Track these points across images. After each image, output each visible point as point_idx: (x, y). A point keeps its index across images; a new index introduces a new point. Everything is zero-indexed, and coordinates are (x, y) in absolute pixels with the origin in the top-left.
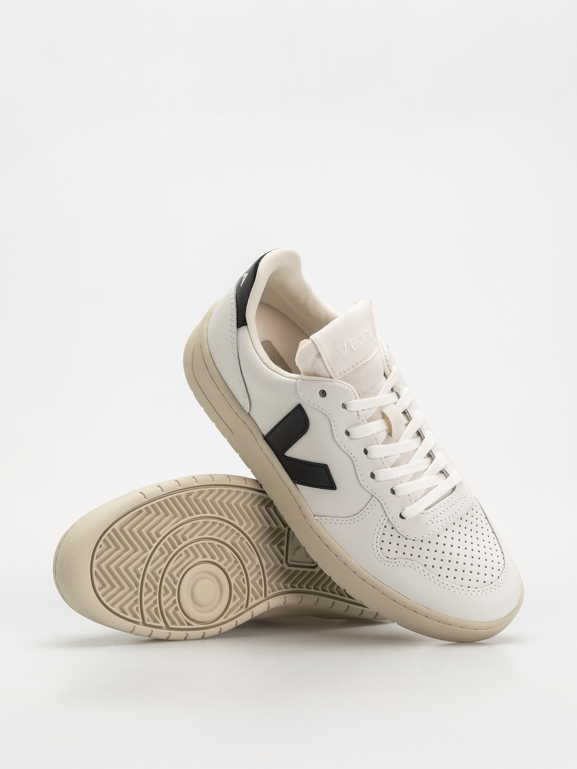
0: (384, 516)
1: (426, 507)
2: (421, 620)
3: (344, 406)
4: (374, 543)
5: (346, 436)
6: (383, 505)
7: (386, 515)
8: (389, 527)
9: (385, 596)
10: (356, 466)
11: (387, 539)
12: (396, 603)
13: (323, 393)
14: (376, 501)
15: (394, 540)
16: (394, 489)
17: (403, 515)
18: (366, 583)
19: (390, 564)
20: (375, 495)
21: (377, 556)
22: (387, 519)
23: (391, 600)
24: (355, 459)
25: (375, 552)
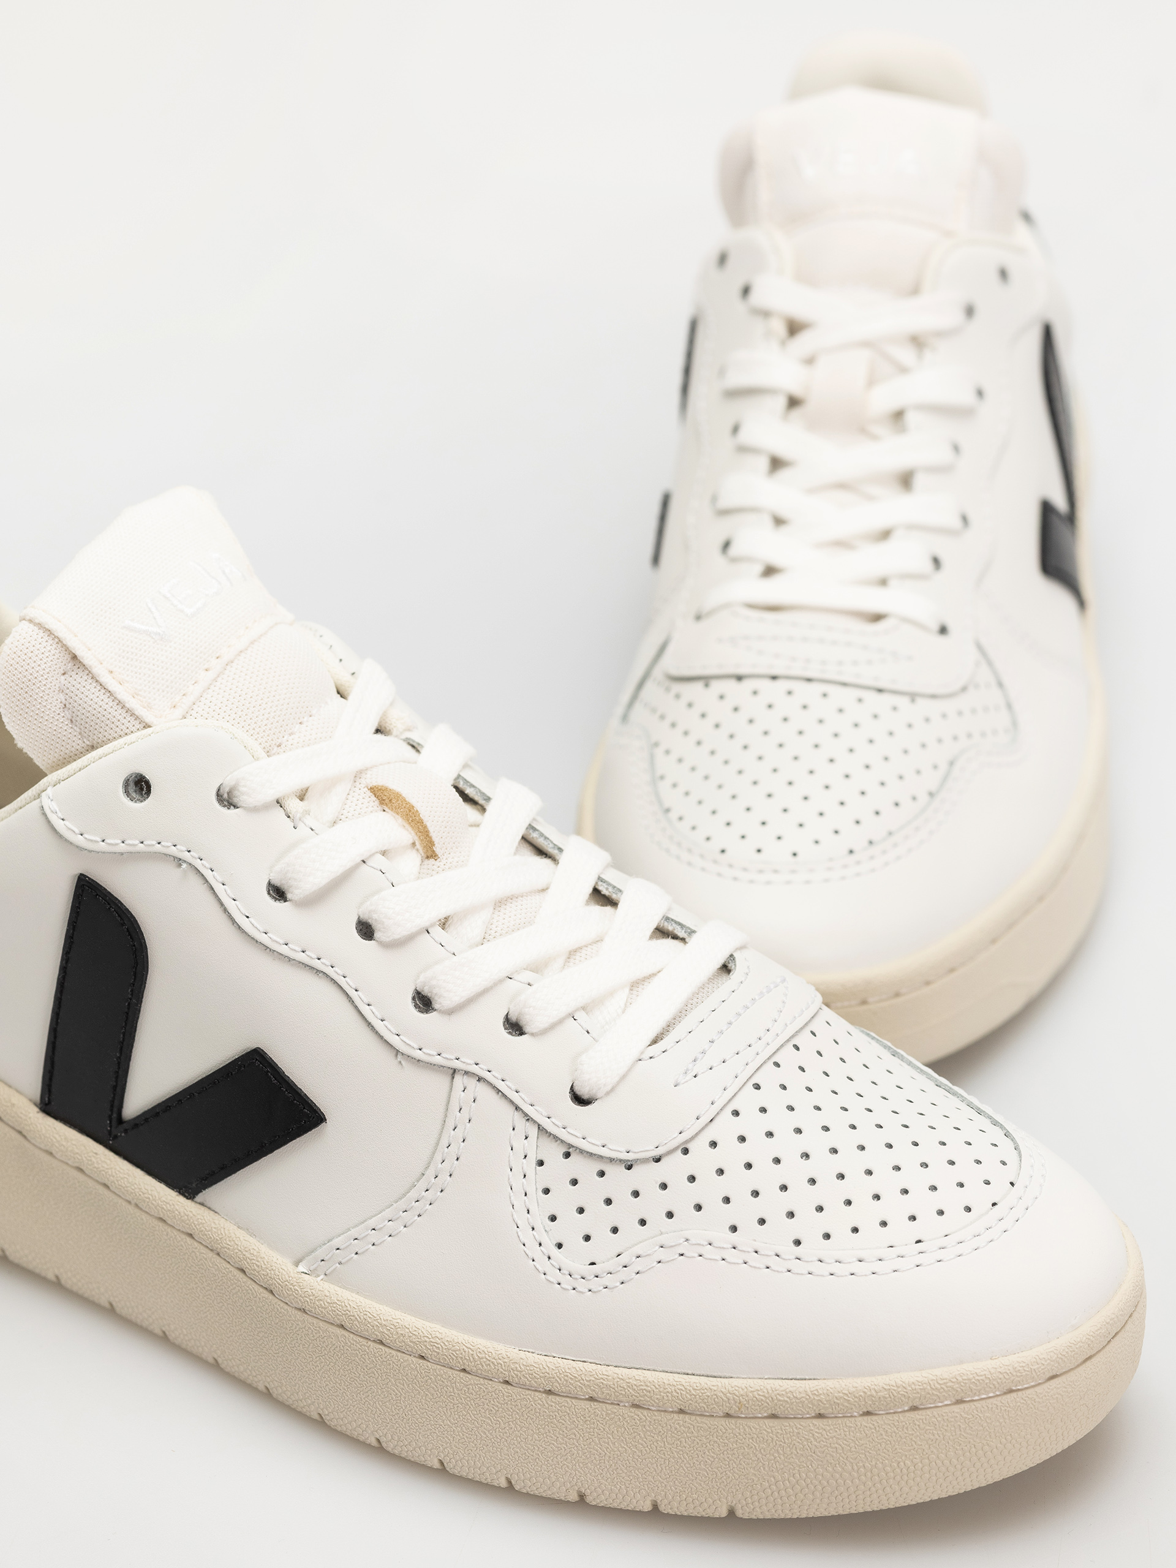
0: (520, 1122)
1: (652, 1036)
2: (807, 1440)
3: (226, 799)
4: (526, 1235)
5: (280, 905)
6: (501, 1086)
7: (529, 1119)
8: (553, 1153)
9: (645, 1412)
10: (352, 993)
11: (564, 1200)
12: (693, 1418)
13: (140, 786)
14: (472, 1083)
15: (592, 1190)
16: (513, 1017)
17: (584, 1092)
18: (558, 1398)
19: (607, 1280)
20: (457, 1064)
21: (554, 1275)
22: (533, 1131)
23: (669, 1416)
24: (339, 972)
25: (543, 1264)
